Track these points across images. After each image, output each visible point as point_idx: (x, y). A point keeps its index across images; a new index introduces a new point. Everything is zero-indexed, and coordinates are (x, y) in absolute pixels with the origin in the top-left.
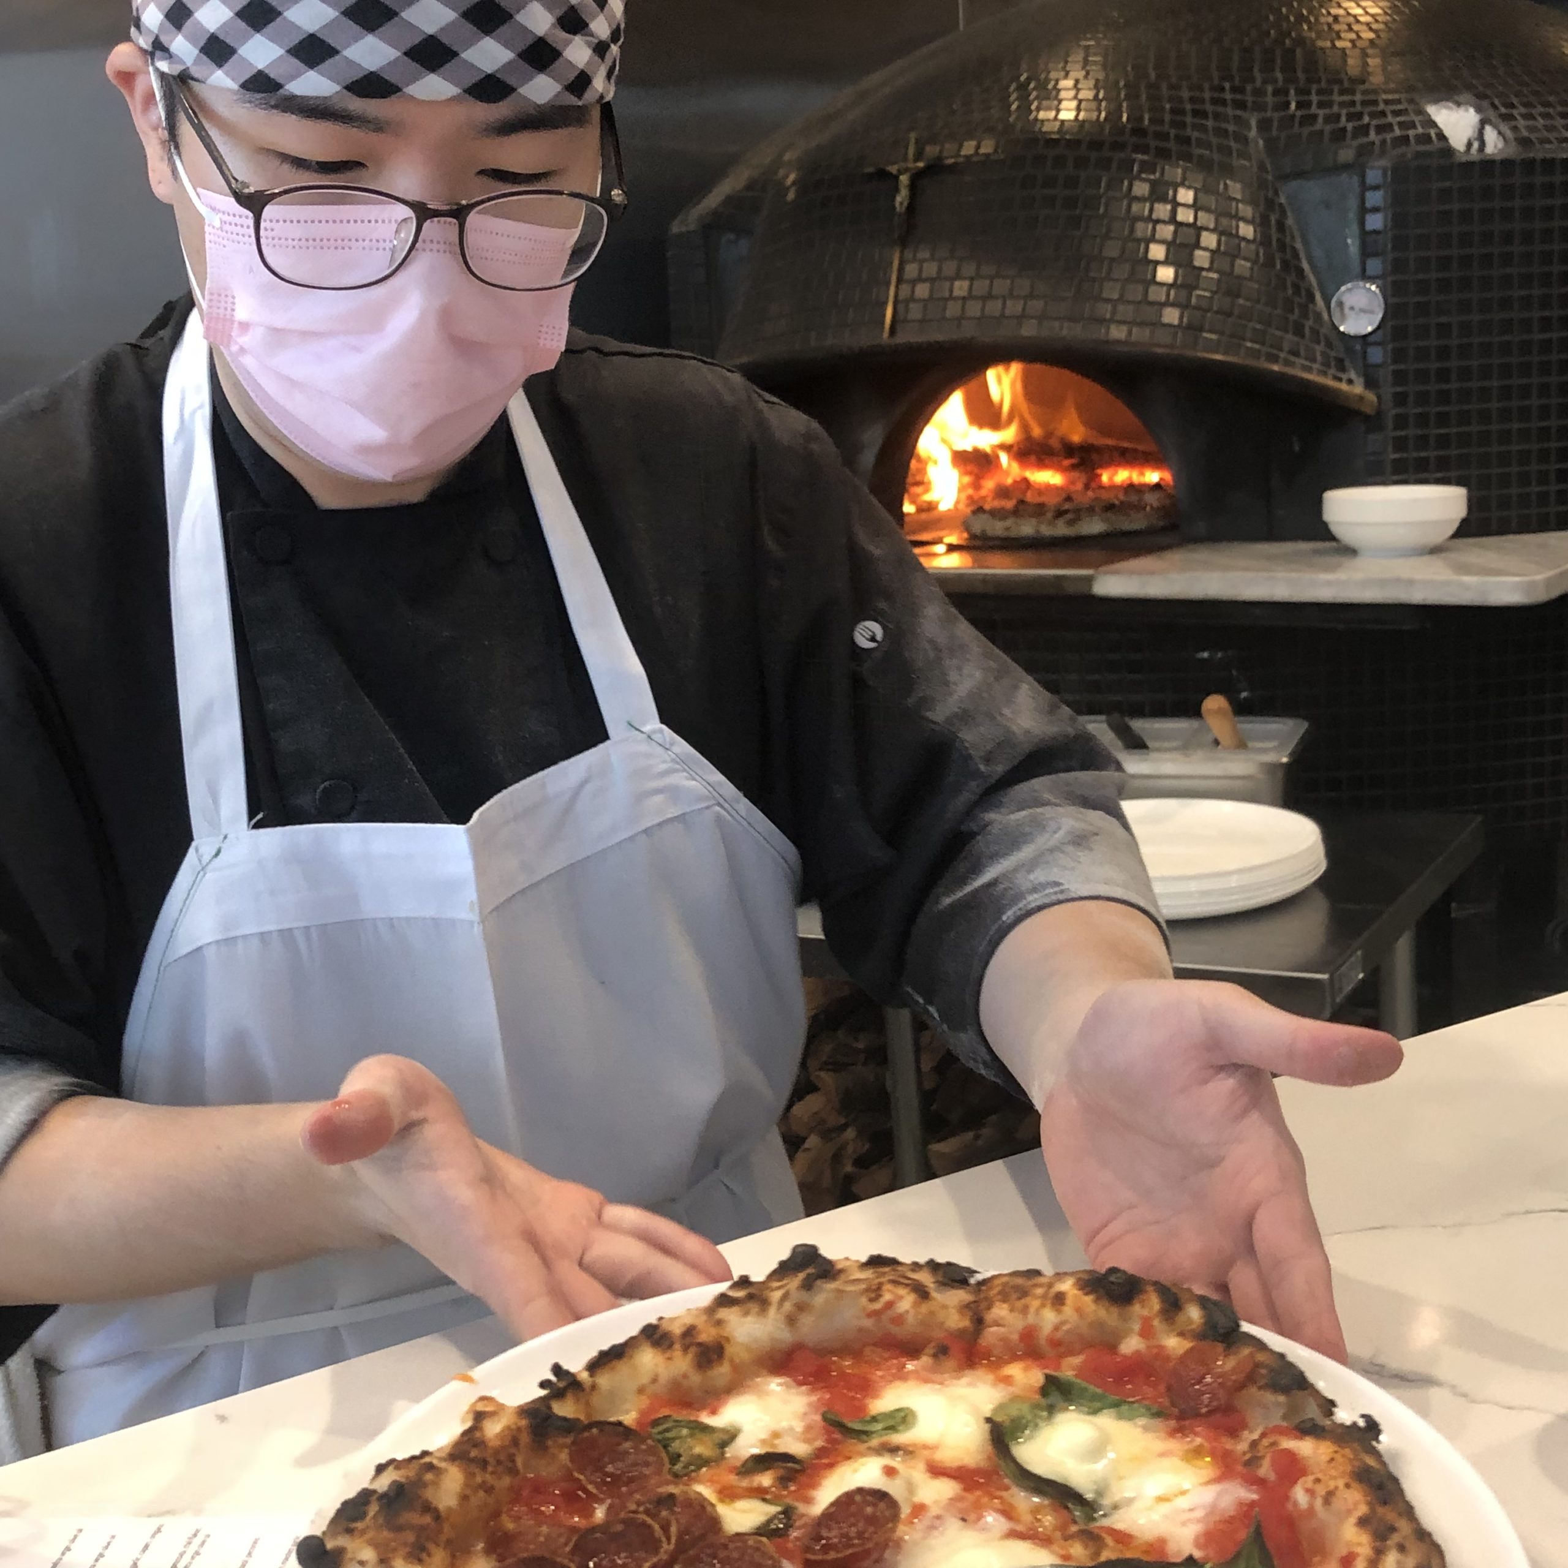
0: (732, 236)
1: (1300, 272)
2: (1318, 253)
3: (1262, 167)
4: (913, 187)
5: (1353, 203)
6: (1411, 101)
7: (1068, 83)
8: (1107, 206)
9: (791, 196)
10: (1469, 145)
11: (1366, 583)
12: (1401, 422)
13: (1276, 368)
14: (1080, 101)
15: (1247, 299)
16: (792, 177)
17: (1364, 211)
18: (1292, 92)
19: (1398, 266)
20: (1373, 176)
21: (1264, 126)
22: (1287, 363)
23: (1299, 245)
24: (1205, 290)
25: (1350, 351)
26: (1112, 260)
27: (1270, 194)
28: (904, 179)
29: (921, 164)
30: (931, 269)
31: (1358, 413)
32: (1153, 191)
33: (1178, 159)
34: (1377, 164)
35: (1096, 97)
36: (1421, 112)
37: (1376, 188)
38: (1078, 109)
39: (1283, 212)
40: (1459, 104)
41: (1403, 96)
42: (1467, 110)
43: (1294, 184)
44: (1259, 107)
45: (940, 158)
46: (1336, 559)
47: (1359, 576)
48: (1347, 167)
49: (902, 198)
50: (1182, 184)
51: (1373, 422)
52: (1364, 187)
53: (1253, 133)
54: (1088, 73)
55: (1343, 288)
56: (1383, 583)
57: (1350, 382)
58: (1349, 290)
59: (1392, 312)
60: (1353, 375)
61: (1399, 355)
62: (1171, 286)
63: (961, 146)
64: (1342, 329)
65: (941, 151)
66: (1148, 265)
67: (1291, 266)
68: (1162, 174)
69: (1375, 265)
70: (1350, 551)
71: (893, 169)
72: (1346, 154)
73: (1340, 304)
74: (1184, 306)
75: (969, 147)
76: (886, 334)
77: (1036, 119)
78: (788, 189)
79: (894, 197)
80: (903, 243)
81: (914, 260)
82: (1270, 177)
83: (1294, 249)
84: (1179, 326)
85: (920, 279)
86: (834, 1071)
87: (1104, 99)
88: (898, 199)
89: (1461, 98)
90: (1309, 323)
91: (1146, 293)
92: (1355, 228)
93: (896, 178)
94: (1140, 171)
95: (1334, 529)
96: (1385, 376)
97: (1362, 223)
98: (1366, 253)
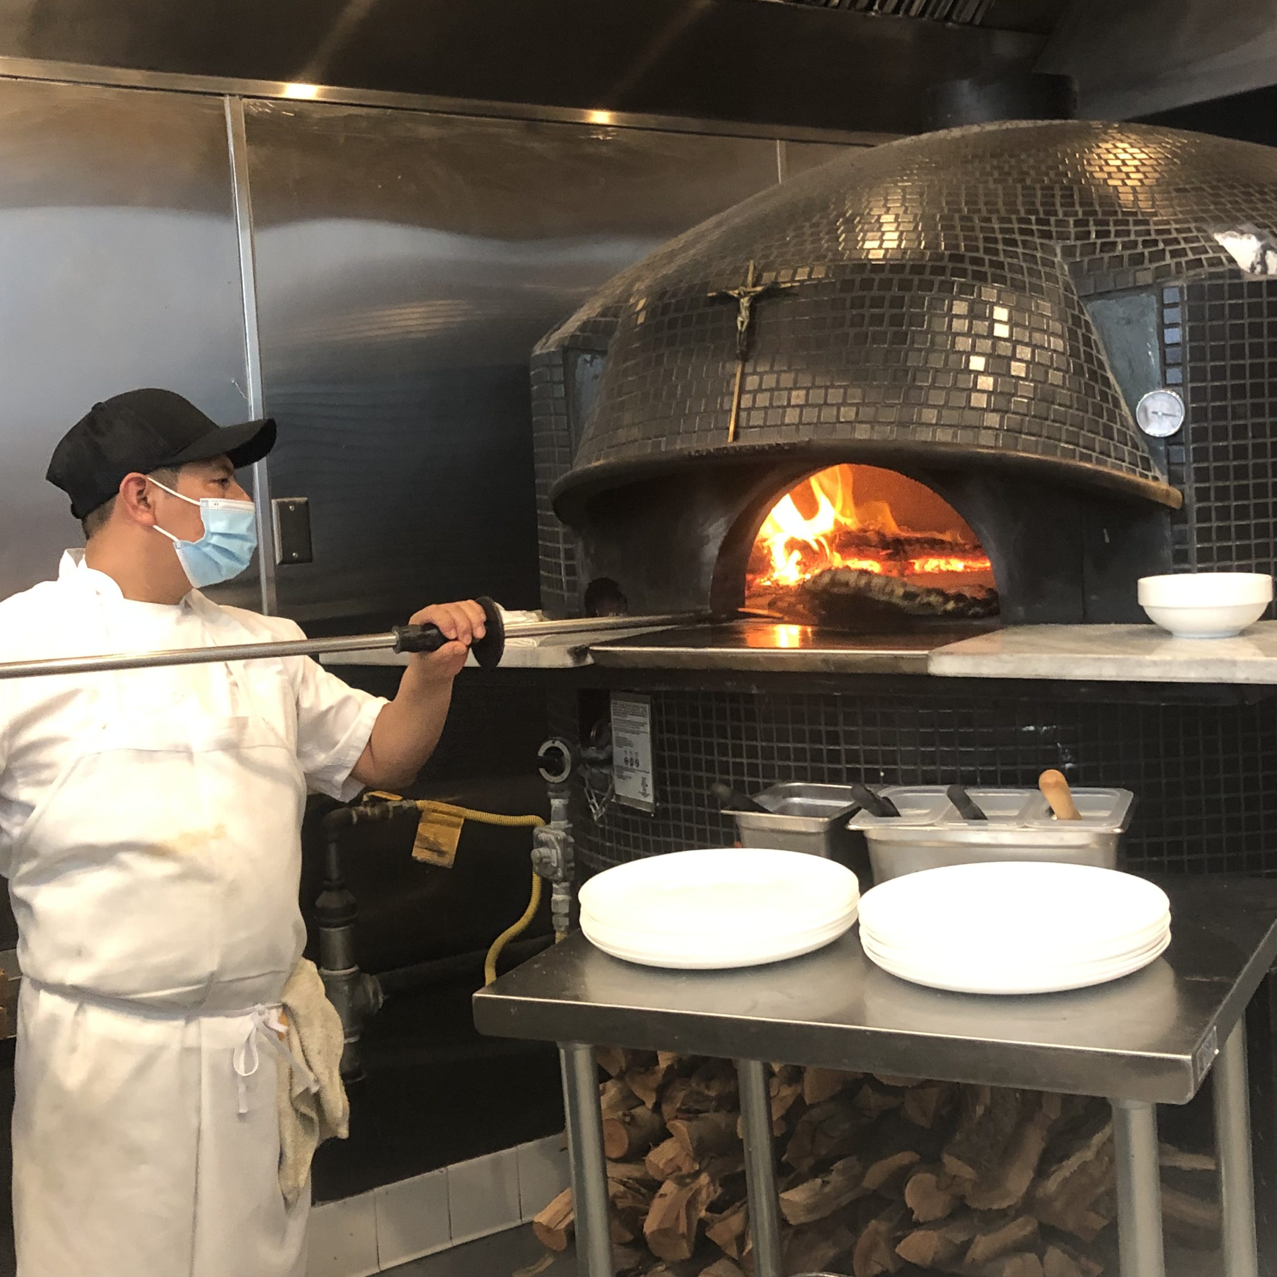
0: (588, 357)
1: (1106, 381)
2: (1121, 364)
3: (1067, 288)
4: (752, 309)
5: (1152, 318)
6: (1199, 230)
7: (890, 218)
8: (930, 322)
9: (641, 320)
10: (1253, 268)
11: (1190, 664)
12: (1204, 515)
13: (1088, 466)
14: (902, 233)
15: (1060, 405)
16: (641, 304)
17: (1162, 326)
18: (1091, 223)
19: (1197, 374)
20: (1170, 296)
21: (1068, 252)
22: (1099, 462)
23: (1104, 358)
24: (1021, 396)
25: (1153, 451)
26: (937, 370)
27: (1076, 312)
28: (745, 302)
29: (759, 289)
30: (770, 381)
31: (1165, 506)
32: (971, 310)
33: (994, 281)
34: (1172, 284)
35: (916, 227)
36: (1211, 240)
37: (1174, 305)
38: (900, 239)
39: (1088, 329)
40: (1242, 233)
41: (1192, 225)
42: (1249, 238)
43: (1098, 304)
44: (1063, 236)
45: (776, 283)
46: (1155, 641)
47: (1182, 657)
48: (1145, 288)
49: (743, 318)
50: (997, 304)
51: (1179, 515)
52: (1163, 306)
53: (1058, 259)
54: (907, 208)
55: (1146, 396)
56: (1205, 664)
57: (1155, 479)
58: (1152, 396)
59: (1193, 415)
60: (1158, 474)
61: (1200, 454)
62: (990, 393)
63: (795, 274)
64: (1147, 431)
65: (776, 278)
66: (970, 375)
67: (1098, 376)
68: (980, 295)
69: (1175, 375)
70: (1166, 633)
71: (735, 293)
72: (1144, 277)
73: (1145, 410)
74: (1002, 411)
75: (802, 275)
76: (730, 438)
77: (862, 248)
78: (638, 313)
79: (736, 318)
80: (744, 358)
81: (755, 373)
82: (1076, 298)
83: (1099, 361)
84: (1001, 428)
85: (760, 390)
86: (689, 1120)
87: (922, 230)
88: (740, 319)
89: (1243, 228)
90: (1116, 427)
91: (969, 400)
92: (1155, 342)
93: (736, 301)
94: (960, 292)
95: (1148, 612)
96: (1188, 472)
97: (1161, 337)
98: (1165, 365)
